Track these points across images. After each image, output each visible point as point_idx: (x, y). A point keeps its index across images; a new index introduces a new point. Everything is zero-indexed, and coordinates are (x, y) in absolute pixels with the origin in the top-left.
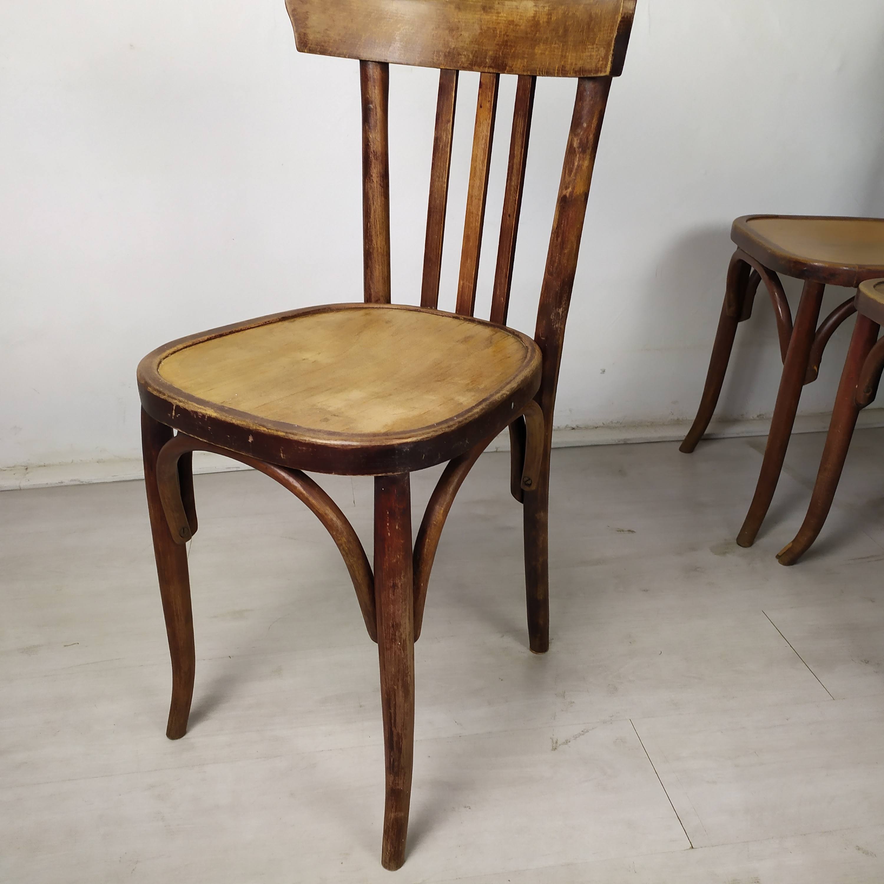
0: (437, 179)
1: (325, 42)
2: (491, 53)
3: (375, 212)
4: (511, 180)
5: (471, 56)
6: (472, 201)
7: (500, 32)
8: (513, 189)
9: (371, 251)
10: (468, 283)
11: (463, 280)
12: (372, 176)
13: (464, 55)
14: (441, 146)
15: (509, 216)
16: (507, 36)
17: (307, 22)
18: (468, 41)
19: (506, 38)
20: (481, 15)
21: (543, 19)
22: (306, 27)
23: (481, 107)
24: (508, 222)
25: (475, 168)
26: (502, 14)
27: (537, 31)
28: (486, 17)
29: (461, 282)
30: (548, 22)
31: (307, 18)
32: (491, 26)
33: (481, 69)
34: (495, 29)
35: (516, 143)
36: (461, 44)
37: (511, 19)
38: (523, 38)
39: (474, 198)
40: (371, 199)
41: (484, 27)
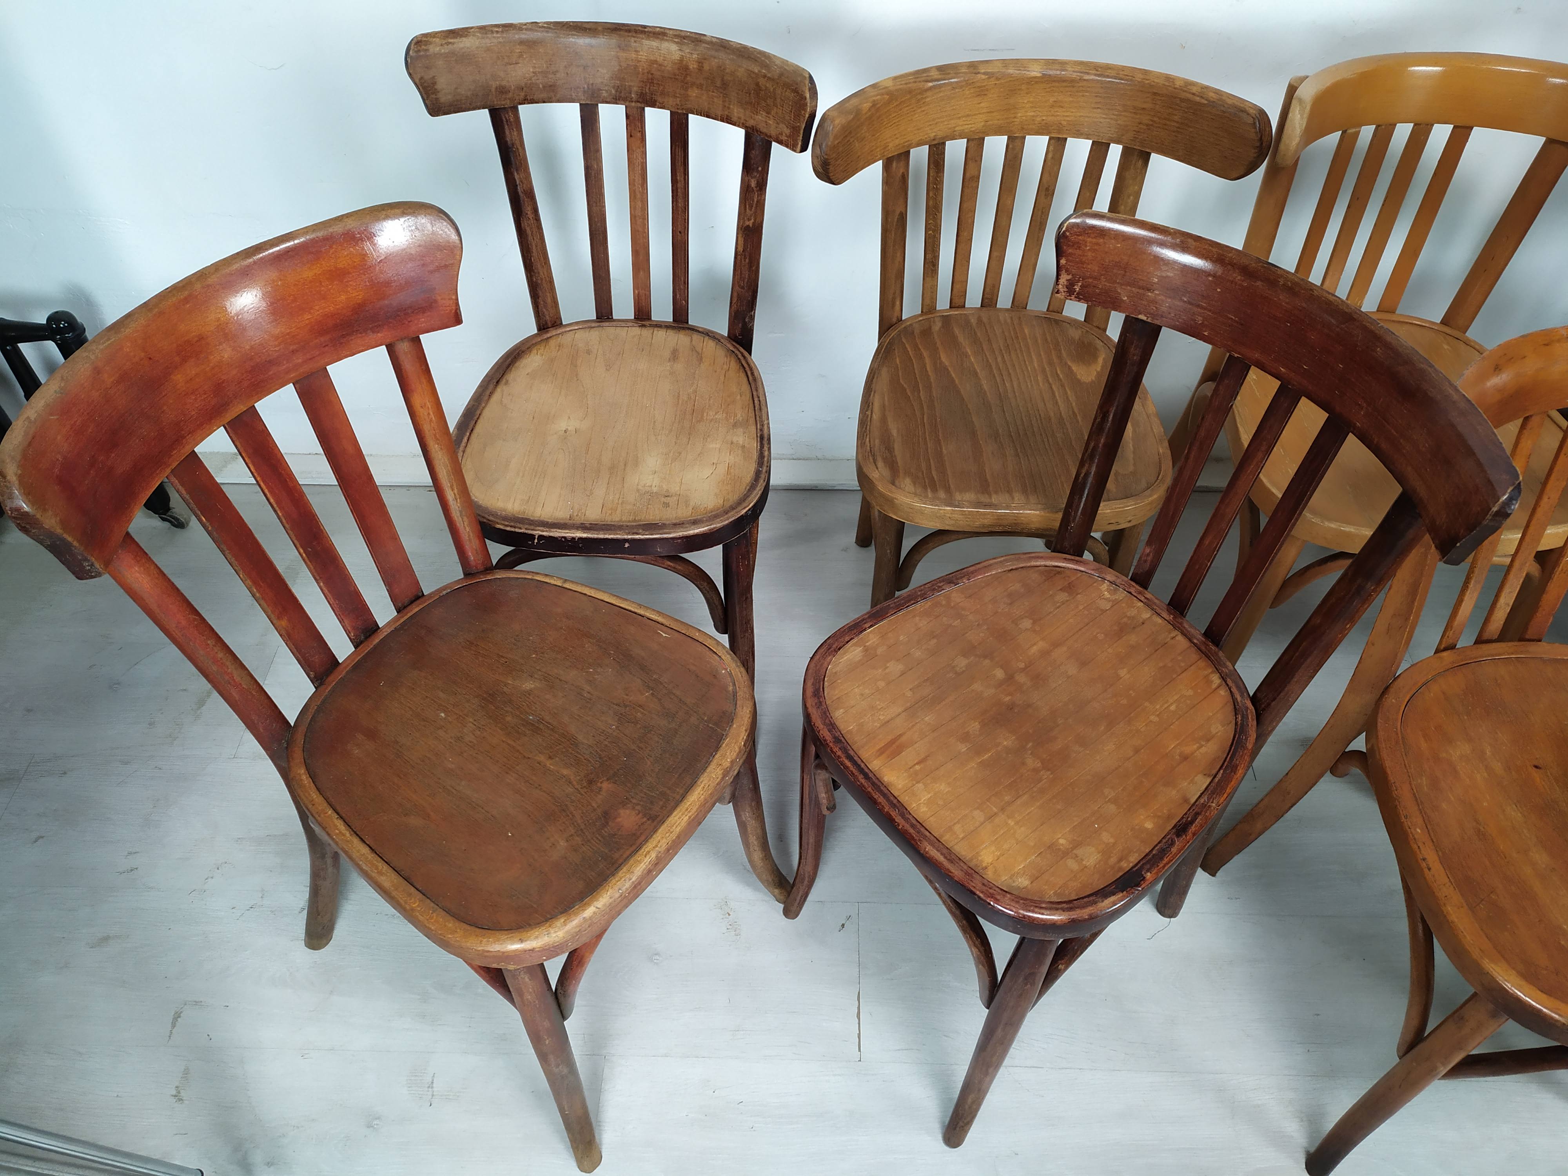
0: (594, 205)
1: (457, 101)
2: (635, 89)
3: (536, 246)
4: (677, 201)
5: (613, 92)
6: (636, 221)
7: (643, 70)
8: (680, 210)
9: (539, 282)
10: (643, 291)
11: (638, 289)
12: (527, 214)
13: (606, 90)
14: (593, 174)
15: (680, 232)
16: (652, 74)
17: (436, 87)
18: (607, 76)
19: (650, 76)
20: (617, 52)
21: (693, 66)
22: (436, 92)
23: (631, 136)
24: (679, 238)
25: (634, 191)
26: (641, 53)
27: (687, 74)
28: (622, 54)
29: (636, 292)
30: (700, 69)
31: (435, 83)
32: (630, 63)
33: (627, 103)
34: (636, 67)
35: (678, 171)
36: (600, 80)
37: (652, 58)
38: (671, 78)
39: (637, 218)
40: (530, 235)
41: (624, 65)
